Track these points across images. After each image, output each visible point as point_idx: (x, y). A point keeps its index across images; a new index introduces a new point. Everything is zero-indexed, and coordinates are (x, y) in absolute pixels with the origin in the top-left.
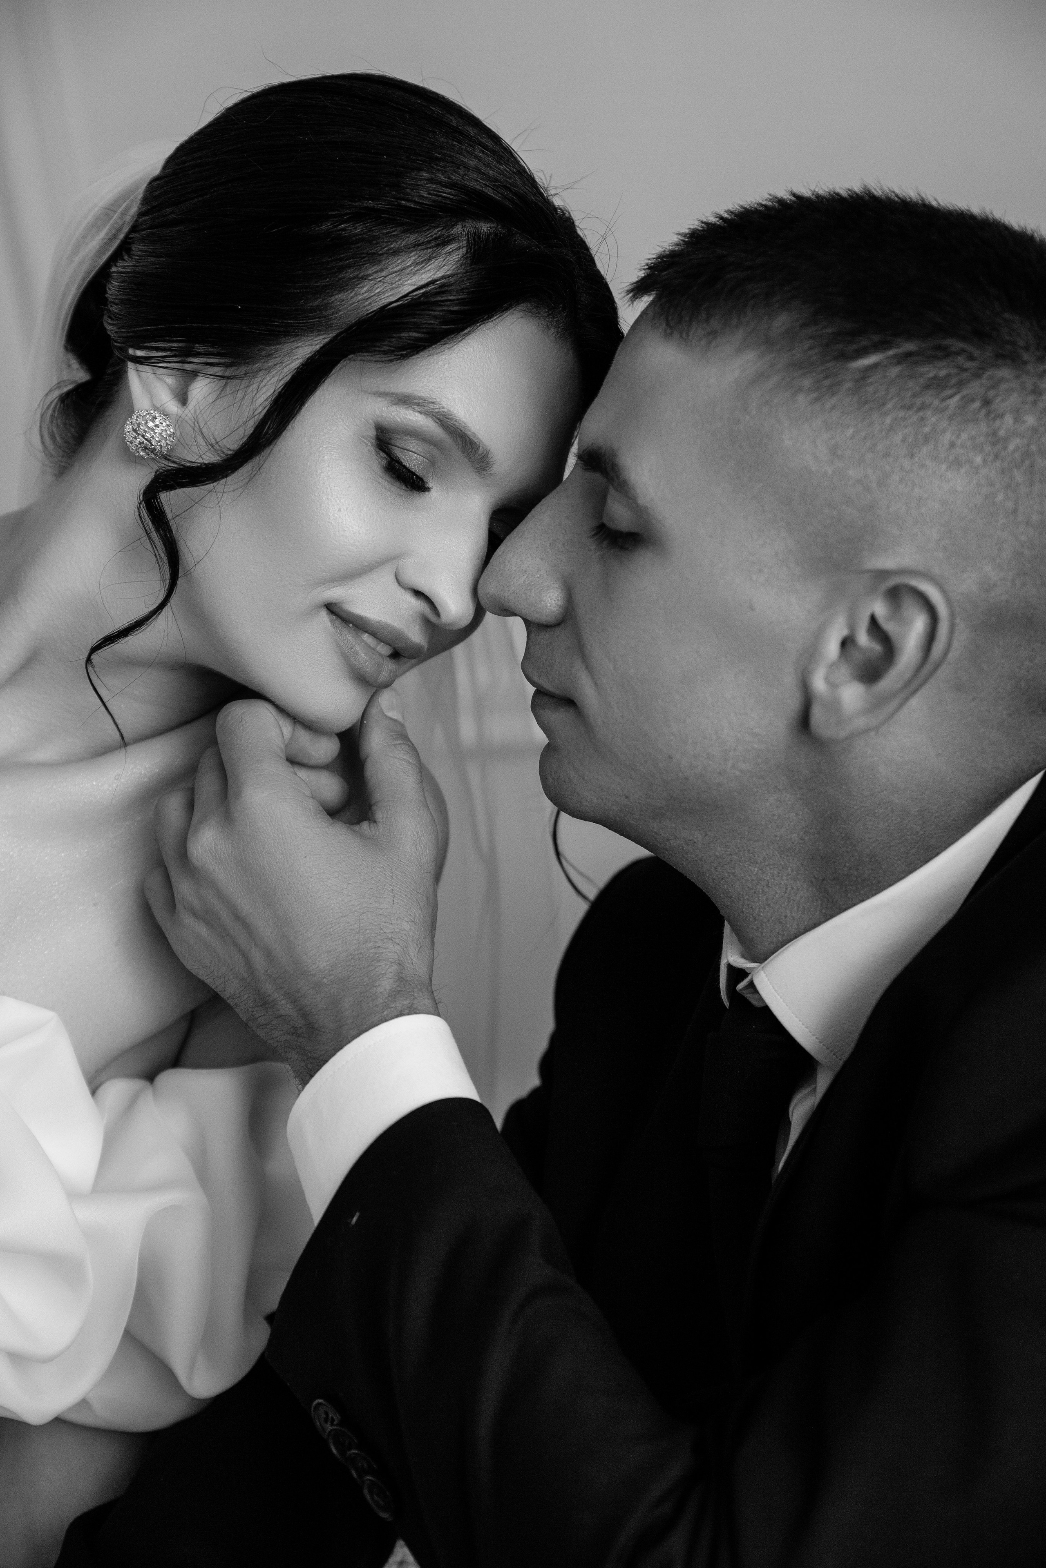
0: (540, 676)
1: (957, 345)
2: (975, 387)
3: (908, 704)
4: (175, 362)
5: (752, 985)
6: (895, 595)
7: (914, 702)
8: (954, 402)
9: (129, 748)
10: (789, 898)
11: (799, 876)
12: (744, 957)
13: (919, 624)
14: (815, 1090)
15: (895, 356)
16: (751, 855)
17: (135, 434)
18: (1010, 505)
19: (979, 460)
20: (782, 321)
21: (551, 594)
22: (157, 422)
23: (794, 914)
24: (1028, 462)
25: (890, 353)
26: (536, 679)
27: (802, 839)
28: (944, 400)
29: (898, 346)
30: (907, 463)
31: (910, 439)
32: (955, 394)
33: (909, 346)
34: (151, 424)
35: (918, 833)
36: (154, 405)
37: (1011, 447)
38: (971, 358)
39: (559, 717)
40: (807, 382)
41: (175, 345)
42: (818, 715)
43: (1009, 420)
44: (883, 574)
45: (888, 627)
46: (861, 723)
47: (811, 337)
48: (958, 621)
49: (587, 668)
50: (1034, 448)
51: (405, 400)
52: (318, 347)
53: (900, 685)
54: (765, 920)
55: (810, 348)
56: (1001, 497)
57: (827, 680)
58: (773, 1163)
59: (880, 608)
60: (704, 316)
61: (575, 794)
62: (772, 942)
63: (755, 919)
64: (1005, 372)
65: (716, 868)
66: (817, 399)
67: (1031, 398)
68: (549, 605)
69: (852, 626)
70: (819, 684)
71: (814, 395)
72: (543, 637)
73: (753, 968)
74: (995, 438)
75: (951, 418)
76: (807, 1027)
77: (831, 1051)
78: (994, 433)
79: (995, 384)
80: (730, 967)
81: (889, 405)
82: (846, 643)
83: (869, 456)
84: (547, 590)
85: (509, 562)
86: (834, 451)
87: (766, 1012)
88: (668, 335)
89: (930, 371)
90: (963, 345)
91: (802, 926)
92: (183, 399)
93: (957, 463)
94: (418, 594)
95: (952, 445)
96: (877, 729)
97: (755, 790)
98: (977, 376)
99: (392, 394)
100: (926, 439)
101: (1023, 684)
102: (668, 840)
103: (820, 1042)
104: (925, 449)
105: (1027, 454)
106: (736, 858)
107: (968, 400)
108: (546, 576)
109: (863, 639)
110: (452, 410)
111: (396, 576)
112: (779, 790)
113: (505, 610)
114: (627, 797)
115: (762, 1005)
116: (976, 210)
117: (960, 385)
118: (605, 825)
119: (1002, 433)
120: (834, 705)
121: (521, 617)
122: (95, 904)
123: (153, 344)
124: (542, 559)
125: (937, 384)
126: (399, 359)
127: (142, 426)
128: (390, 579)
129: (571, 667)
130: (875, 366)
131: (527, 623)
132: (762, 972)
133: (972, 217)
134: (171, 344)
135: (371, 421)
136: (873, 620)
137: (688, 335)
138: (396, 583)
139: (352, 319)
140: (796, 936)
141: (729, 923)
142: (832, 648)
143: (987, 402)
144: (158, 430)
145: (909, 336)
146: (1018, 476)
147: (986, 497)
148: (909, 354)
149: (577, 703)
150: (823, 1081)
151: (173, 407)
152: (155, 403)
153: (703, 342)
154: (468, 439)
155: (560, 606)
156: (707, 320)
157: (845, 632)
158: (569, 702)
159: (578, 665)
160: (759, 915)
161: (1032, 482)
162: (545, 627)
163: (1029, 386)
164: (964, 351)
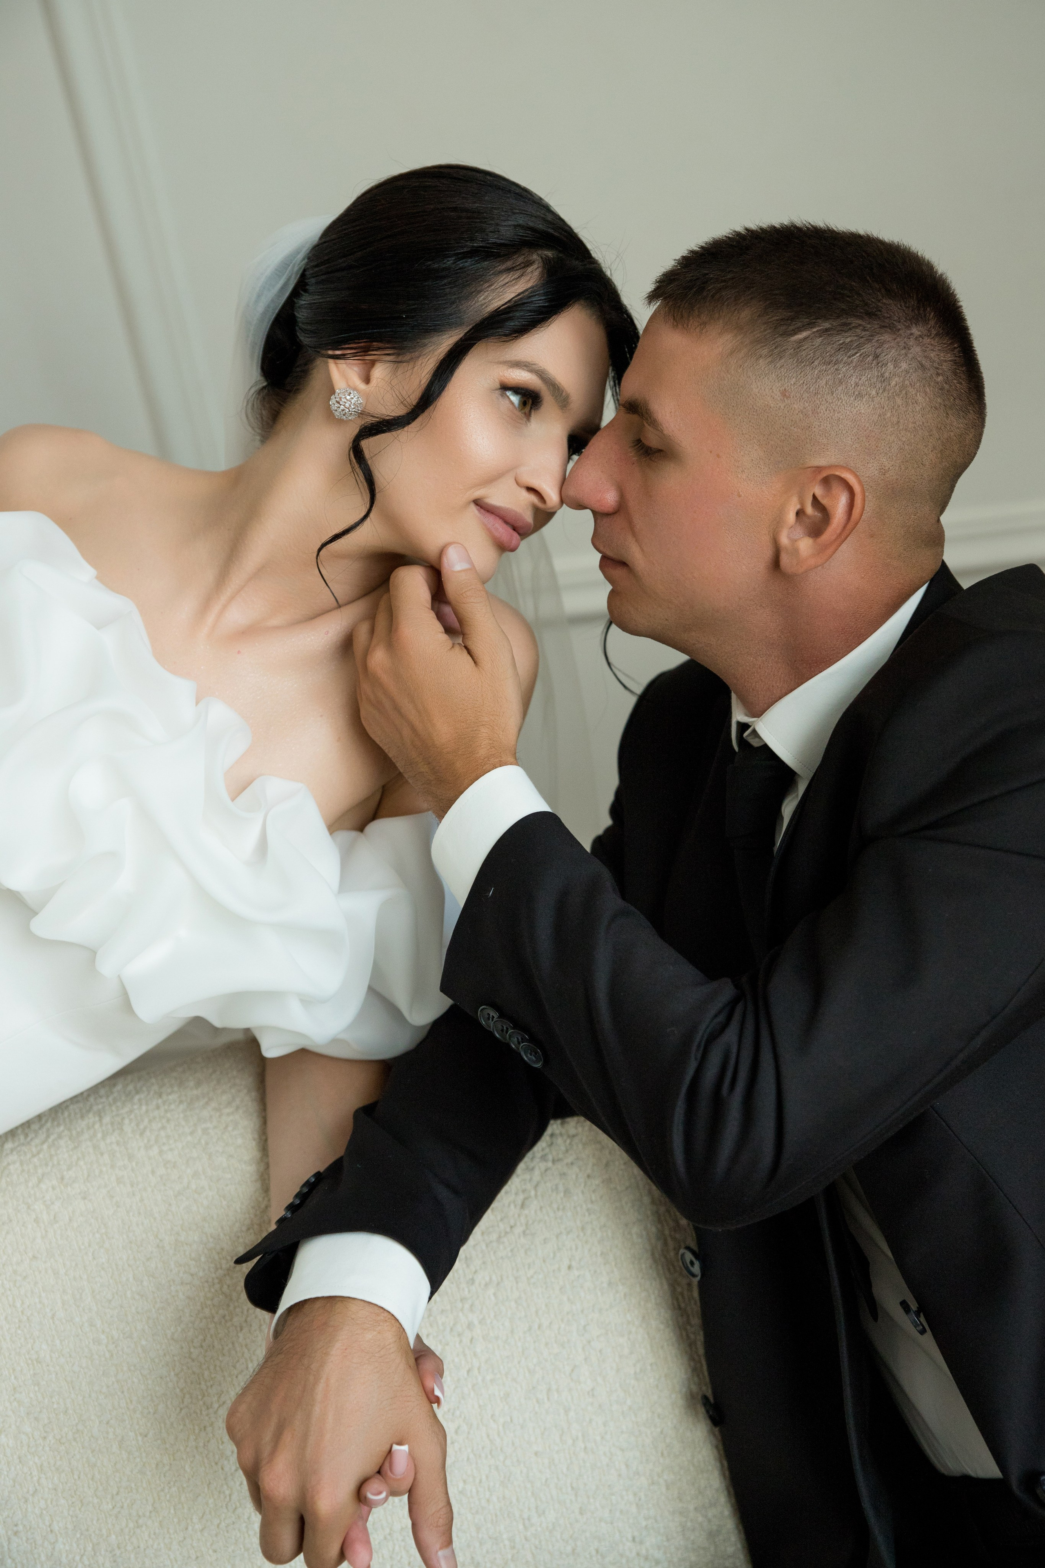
0: (604, 547)
1: (856, 322)
2: (868, 348)
3: (840, 548)
4: (361, 356)
5: (754, 731)
6: (826, 482)
7: (844, 546)
8: (856, 358)
9: (341, 609)
10: (774, 675)
11: (780, 660)
12: (747, 715)
13: (843, 500)
14: (797, 795)
15: (817, 331)
16: (748, 650)
17: (338, 405)
18: (895, 419)
19: (874, 393)
20: (746, 314)
21: (610, 494)
22: (352, 396)
23: (778, 684)
24: (904, 392)
25: (815, 330)
26: (601, 548)
27: (780, 637)
28: (850, 357)
29: (819, 326)
30: (829, 398)
31: (830, 383)
32: (856, 353)
33: (827, 325)
34: (348, 397)
35: (853, 627)
36: (349, 385)
37: (893, 383)
38: (864, 330)
39: (619, 573)
40: (765, 351)
41: (362, 344)
42: (785, 559)
43: (891, 366)
44: (819, 469)
45: (824, 501)
46: (812, 562)
47: (765, 323)
48: (867, 494)
49: (636, 541)
50: (907, 382)
51: (518, 364)
52: (461, 336)
53: (834, 537)
54: (760, 690)
55: (765, 330)
56: (889, 415)
57: (789, 537)
58: (774, 844)
59: (818, 491)
60: (697, 313)
61: (633, 620)
62: (765, 703)
63: (753, 690)
64: (886, 337)
65: (726, 660)
66: (771, 362)
67: (903, 352)
68: (609, 501)
69: (802, 503)
70: (784, 540)
71: (770, 359)
72: (606, 521)
73: (754, 721)
74: (882, 379)
75: (855, 368)
76: (791, 754)
77: (807, 768)
78: (882, 375)
79: (881, 344)
80: (739, 723)
81: (816, 363)
82: (800, 513)
83: (806, 395)
84: (607, 491)
85: (581, 475)
86: (784, 394)
87: (766, 748)
88: (675, 327)
89: (841, 339)
90: (860, 322)
91: (784, 691)
92: (367, 380)
93: (860, 395)
94: (530, 489)
95: (857, 385)
96: (822, 565)
97: (748, 608)
98: (869, 341)
99: (509, 361)
100: (841, 382)
101: (911, 530)
102: (694, 644)
103: (800, 762)
104: (840, 388)
105: (903, 387)
106: (738, 652)
107: (865, 356)
108: (606, 483)
109: (809, 510)
110: (546, 368)
111: (515, 480)
112: (763, 607)
113: (580, 505)
114: (667, 620)
115: (761, 744)
116: (862, 232)
117: (859, 347)
118: (653, 638)
119: (887, 375)
120: (796, 551)
121: (590, 509)
122: (321, 716)
123: (347, 346)
124: (602, 472)
125: (845, 347)
126: (513, 340)
127: (343, 399)
128: (512, 482)
129: (625, 541)
130: (805, 339)
131: (594, 513)
132: (761, 722)
133: (860, 236)
134: (360, 345)
135: (497, 380)
136: (814, 497)
137: (687, 326)
138: (516, 484)
139: (478, 319)
140: (780, 698)
141: (736, 693)
142: (791, 517)
143: (876, 357)
144: (353, 401)
145: (826, 318)
146: (899, 401)
147: (880, 416)
148: (827, 330)
149: (629, 565)
150: (802, 788)
151: (362, 386)
152: (349, 384)
153: (698, 330)
154: (556, 386)
155: (616, 501)
156: (699, 316)
157: (798, 507)
158: (623, 564)
159: (630, 540)
160: (756, 687)
161: (907, 404)
162: (607, 515)
163: (902, 344)
164: (860, 325)
